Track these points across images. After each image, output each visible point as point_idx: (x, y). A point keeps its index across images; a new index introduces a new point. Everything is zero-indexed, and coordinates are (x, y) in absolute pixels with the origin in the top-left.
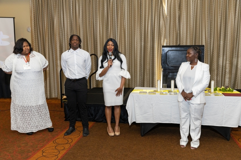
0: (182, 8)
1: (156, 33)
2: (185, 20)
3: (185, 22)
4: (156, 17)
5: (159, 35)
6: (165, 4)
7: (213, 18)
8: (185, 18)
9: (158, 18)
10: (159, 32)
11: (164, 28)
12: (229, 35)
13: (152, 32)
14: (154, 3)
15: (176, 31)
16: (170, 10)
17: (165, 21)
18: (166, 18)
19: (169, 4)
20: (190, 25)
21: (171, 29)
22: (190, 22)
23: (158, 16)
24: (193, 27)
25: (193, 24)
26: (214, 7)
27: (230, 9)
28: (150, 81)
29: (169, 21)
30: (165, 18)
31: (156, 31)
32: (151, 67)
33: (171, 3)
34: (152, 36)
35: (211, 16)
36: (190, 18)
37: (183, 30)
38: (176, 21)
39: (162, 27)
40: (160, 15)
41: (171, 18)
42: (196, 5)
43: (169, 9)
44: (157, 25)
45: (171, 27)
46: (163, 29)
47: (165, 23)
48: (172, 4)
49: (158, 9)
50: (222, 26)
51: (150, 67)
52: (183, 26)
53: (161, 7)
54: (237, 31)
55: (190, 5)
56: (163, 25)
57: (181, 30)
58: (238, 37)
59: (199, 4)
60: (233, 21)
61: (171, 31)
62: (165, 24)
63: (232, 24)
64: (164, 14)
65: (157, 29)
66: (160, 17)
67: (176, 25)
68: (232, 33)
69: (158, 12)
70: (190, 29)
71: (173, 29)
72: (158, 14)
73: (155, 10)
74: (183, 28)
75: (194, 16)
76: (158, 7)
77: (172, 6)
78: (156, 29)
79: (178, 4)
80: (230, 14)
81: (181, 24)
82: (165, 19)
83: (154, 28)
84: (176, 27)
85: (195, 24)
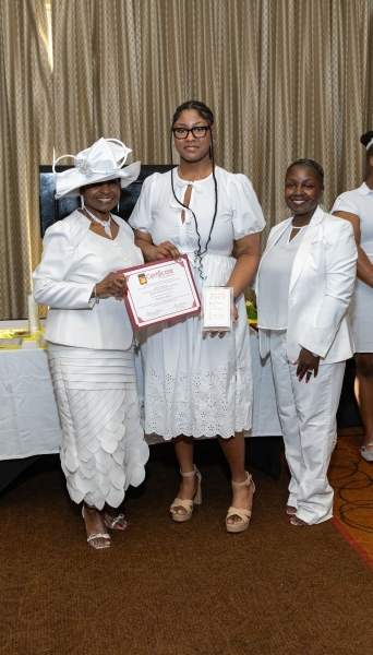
0: (103, 49)
1: (19, 129)
2: (114, 89)
3: (115, 97)
4: (18, 73)
5: (31, 134)
6: (46, 33)
7: (200, 86)
8: (113, 82)
9: (23, 79)
10: (31, 127)
11: (47, 112)
12: (246, 140)
13: (8, 127)
14: (8, 25)
15: (88, 125)
16: (65, 52)
17: (50, 89)
18: (52, 77)
19: (60, 32)
20: (131, 104)
21: (71, 117)
22: (130, 97)
23: (23, 71)
24: (141, 111)
25: (141, 104)
26: (199, 52)
27: (245, 63)
28: (10, 294)
29: (62, 89)
30: (48, 77)
31: (19, 121)
32: (10, 247)
33: (65, 29)
34: (9, 140)
35: (193, 81)
36: (130, 83)
37: (109, 122)
38: (85, 89)
39: (39, 110)
40: (30, 67)
41: (70, 80)
42: (145, 43)
43: (61, 48)
44: (23, 101)
45: (71, 110)
46: (43, 116)
47: (51, 96)
48: (69, 32)
49: (22, 48)
50: (226, 112)
51: (7, 245)
52: (109, 107)
53: (33, 41)
54: (268, 131)
55: (127, 39)
56: (43, 102)
57: (105, 122)
58: (271, 147)
59: (154, 39)
60: (256, 98)
61: (71, 125)
62: (49, 100)
63: (253, 108)
64: (45, 65)
65: (24, 117)
66: (30, 75)
67: (86, 104)
68: (254, 136)
69: (22, 56)
70: (132, 118)
71: (77, 117)
72: (23, 63)
73: (12, 49)
74: (109, 114)
75: (142, 77)
76: (22, 40)
77: (69, 39)
78: (19, 114)
79: (88, 34)
80: (245, 77)
81: (102, 101)
82: (50, 81)
83: (14, 110)
84: (87, 111)
85: (145, 103)
